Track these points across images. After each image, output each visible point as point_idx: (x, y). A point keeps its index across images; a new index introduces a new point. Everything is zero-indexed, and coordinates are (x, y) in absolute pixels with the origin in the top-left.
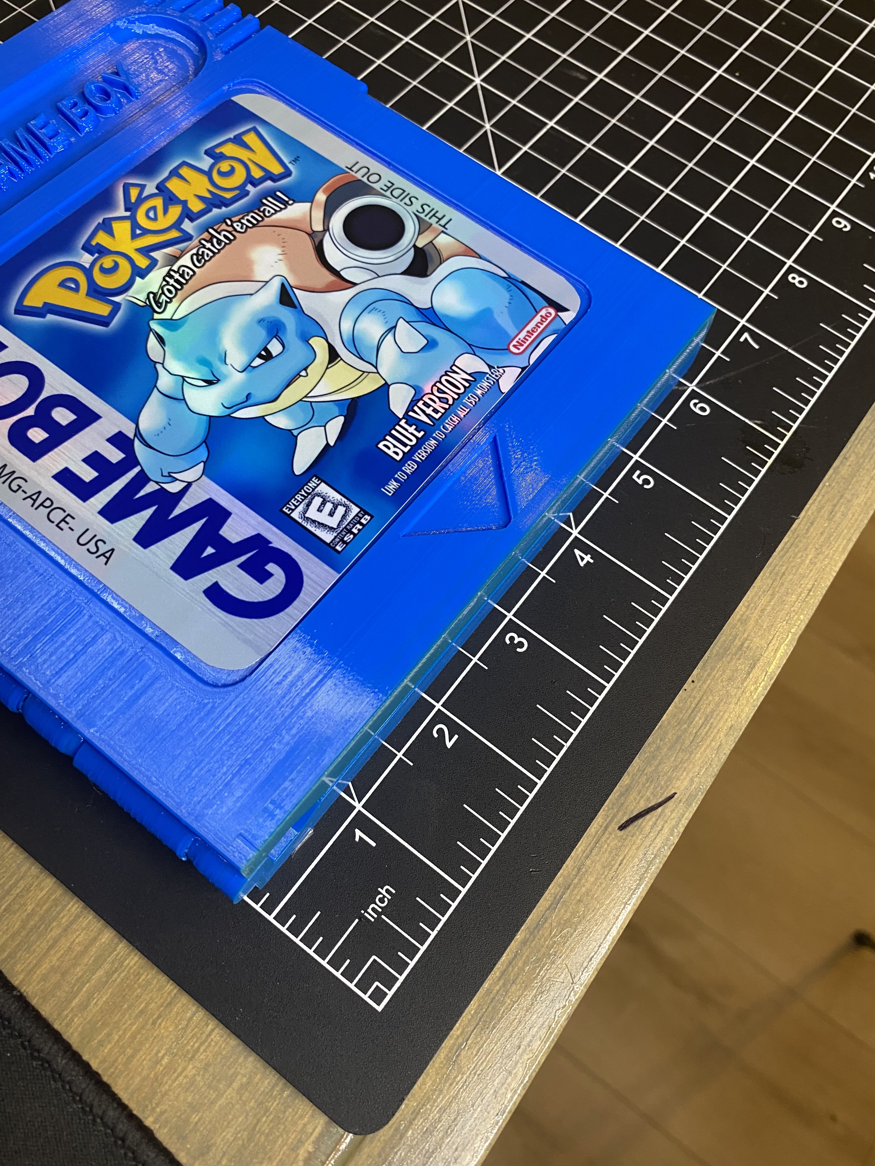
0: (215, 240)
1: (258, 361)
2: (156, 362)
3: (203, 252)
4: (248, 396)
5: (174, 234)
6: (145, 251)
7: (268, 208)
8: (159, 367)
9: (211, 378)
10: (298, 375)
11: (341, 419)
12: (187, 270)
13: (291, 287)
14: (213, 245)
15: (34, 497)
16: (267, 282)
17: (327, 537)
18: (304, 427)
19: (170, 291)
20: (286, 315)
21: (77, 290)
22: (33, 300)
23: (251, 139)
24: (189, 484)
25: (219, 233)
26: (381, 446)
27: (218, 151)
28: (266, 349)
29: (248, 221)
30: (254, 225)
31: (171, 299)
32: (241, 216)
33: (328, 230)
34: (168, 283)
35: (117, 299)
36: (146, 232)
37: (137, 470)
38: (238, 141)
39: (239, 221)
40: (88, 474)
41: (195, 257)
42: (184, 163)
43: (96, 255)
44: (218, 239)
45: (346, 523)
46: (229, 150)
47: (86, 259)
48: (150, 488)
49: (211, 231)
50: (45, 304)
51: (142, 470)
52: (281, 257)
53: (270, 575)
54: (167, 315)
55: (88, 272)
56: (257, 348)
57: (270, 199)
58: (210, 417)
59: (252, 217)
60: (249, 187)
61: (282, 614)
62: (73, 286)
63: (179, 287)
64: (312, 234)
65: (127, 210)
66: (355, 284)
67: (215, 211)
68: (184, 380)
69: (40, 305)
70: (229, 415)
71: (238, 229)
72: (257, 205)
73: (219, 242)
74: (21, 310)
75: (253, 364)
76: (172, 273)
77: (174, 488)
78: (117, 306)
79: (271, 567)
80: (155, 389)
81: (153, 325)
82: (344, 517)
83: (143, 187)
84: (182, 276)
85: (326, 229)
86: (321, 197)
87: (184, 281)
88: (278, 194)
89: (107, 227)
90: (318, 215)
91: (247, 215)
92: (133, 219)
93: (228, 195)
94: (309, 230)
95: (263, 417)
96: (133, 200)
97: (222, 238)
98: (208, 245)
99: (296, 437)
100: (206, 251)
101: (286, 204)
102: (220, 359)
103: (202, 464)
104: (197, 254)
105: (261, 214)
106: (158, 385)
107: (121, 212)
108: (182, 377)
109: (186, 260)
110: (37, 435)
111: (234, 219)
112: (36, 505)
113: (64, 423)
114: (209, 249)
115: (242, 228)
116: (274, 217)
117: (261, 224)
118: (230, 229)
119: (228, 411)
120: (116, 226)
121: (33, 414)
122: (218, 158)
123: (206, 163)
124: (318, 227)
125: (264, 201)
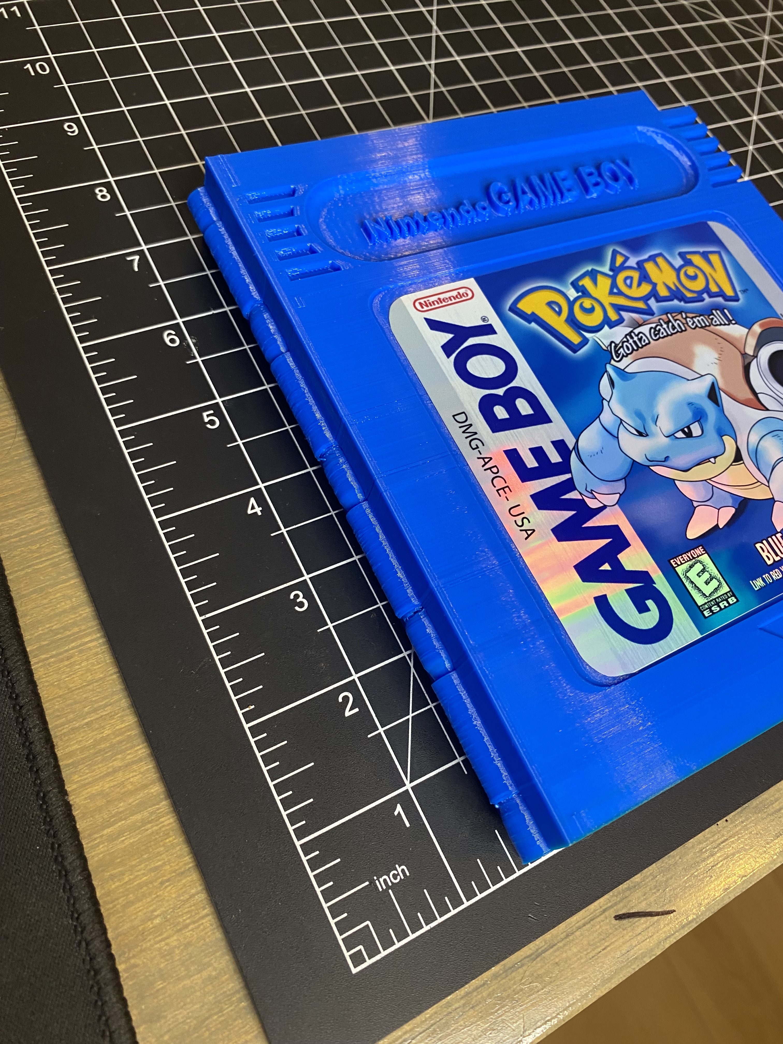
0: (670, 324)
1: (680, 435)
2: (604, 399)
3: (660, 330)
4: (667, 458)
5: (641, 305)
6: (618, 308)
7: (715, 319)
8: (605, 403)
9: (642, 431)
10: (707, 460)
11: (733, 511)
12: (644, 338)
13: (719, 388)
14: (668, 327)
15: (486, 460)
16: (702, 376)
17: (700, 601)
18: (704, 503)
19: (628, 349)
20: (709, 407)
21: (559, 313)
22: (526, 306)
23: (714, 259)
24: (605, 507)
25: (676, 320)
26: (758, 546)
27: (689, 257)
28: (688, 427)
29: (698, 321)
30: (702, 327)
31: (628, 355)
32: (694, 315)
33: (757, 357)
34: (628, 341)
35: (588, 335)
36: (620, 293)
37: (568, 476)
38: (705, 255)
39: (692, 318)
40: (531, 462)
41: (653, 330)
42: (660, 255)
43: (580, 294)
44: (673, 325)
45: (716, 595)
46: (697, 260)
47: (572, 294)
48: (573, 495)
49: (669, 315)
50: (533, 313)
51: (571, 479)
52: (717, 361)
53: (648, 610)
54: (621, 365)
55: (571, 304)
56: (682, 424)
57: (718, 312)
58: (634, 461)
59: (702, 319)
60: (705, 296)
61: (649, 646)
62: (557, 309)
63: (635, 348)
64: (744, 355)
65: (611, 270)
66: (767, 410)
67: (676, 302)
68: (621, 423)
69: (529, 313)
70: (648, 466)
71: (690, 324)
72: (708, 312)
73: (674, 328)
74: (514, 309)
75: (676, 435)
76: (633, 334)
77: (593, 504)
78: (585, 341)
79: (650, 603)
80: (598, 419)
81: (609, 368)
82: (716, 590)
83: (627, 259)
84: (640, 340)
85: (755, 356)
86: (757, 329)
87: (640, 346)
88: (726, 311)
89: (593, 275)
90: (752, 342)
91: (699, 316)
92: (614, 279)
93: (689, 295)
94: (742, 350)
95: (674, 480)
96: (618, 264)
97: (676, 325)
98: (665, 326)
99: (695, 508)
100: (662, 330)
101: (730, 322)
102: (652, 419)
103: (618, 495)
104: (655, 328)
105: (710, 321)
106: (601, 417)
107: (606, 269)
108: (621, 420)
109: (645, 329)
110: (501, 412)
111: (689, 315)
112: (486, 467)
113: (523, 413)
114: (664, 329)
115: (693, 324)
116: (718, 327)
117: (707, 328)
118: (684, 321)
119: (648, 463)
120: (600, 278)
121: (502, 394)
122: (688, 263)
123: (678, 262)
124: (750, 351)
125: (714, 312)
